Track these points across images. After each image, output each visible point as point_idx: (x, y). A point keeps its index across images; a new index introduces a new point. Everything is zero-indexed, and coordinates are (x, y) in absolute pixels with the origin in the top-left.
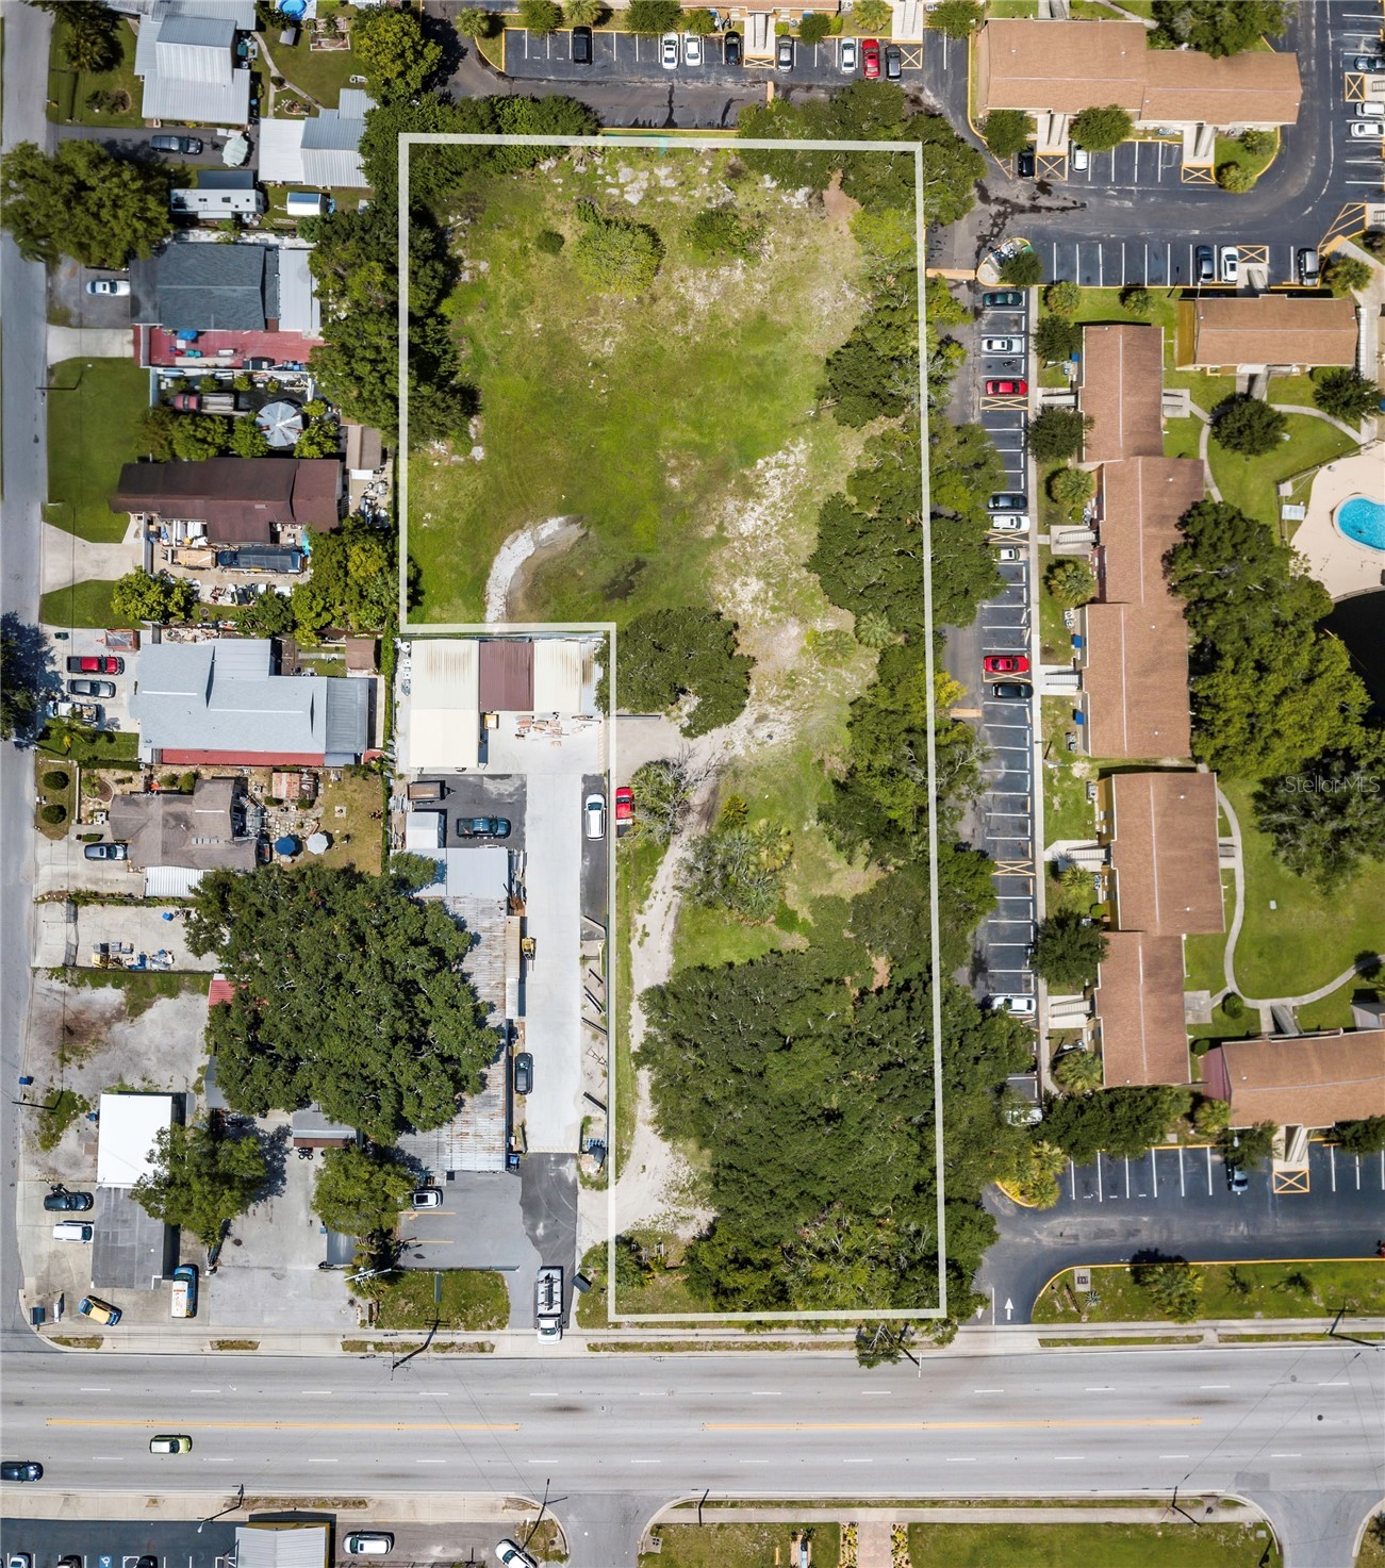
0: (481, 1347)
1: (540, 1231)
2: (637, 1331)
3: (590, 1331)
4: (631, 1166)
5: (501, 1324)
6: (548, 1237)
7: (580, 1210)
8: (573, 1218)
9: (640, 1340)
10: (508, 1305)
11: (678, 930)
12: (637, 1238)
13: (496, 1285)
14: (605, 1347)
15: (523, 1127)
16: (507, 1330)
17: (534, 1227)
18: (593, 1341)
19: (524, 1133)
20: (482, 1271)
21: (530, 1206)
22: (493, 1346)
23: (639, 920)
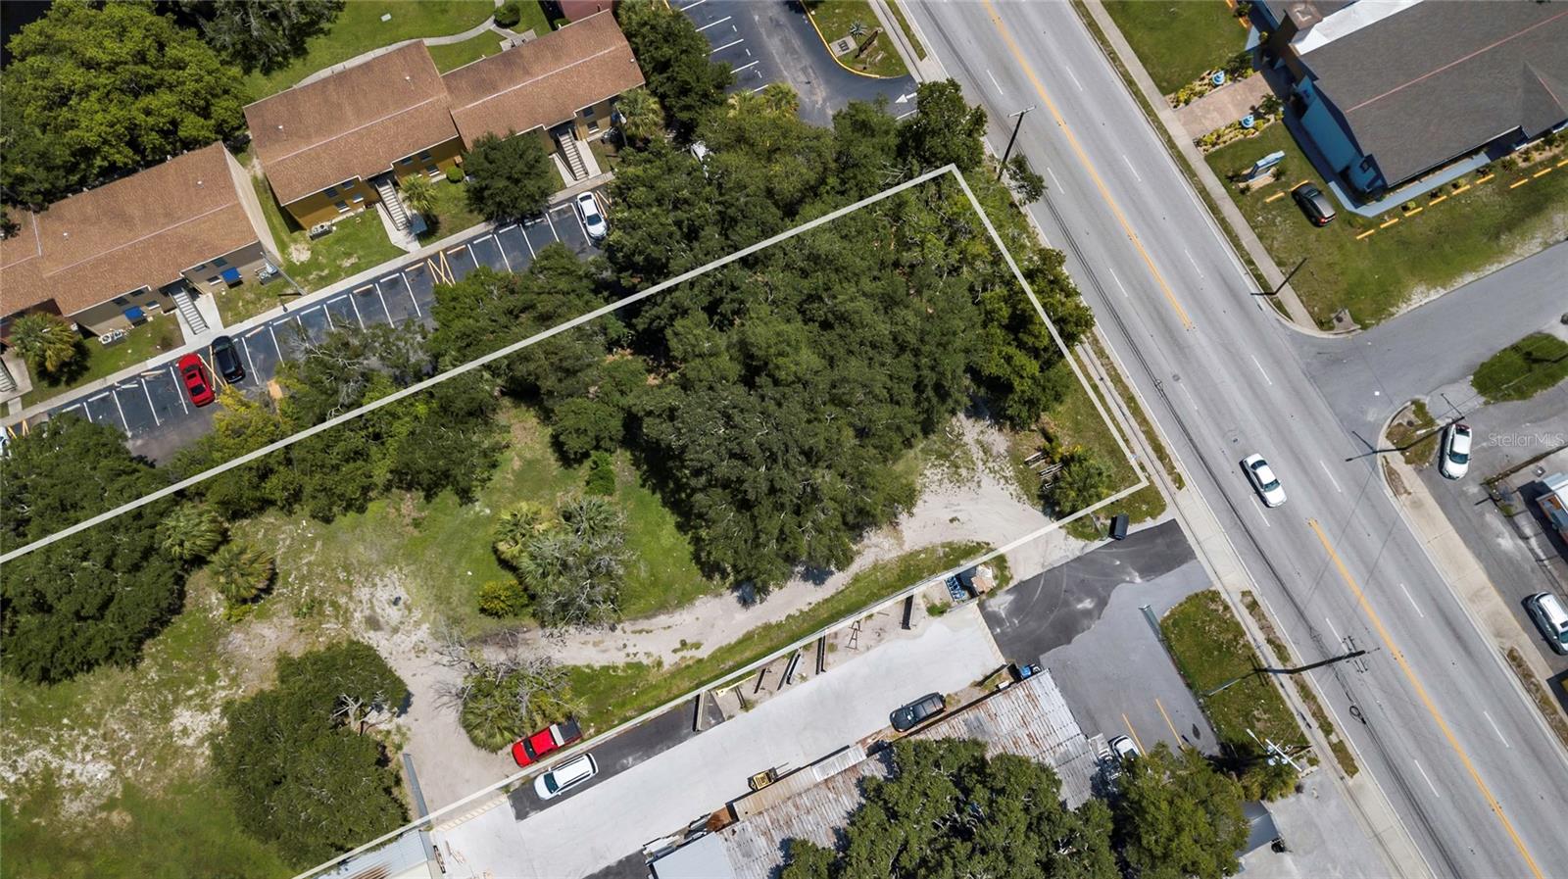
0: (1253, 606)
1: (1087, 604)
2: (1134, 442)
3: (1164, 494)
4: (960, 536)
5: (1214, 596)
6: (1090, 592)
7: (1039, 571)
8: (1051, 575)
9: (1142, 437)
10: (1189, 599)
11: (663, 608)
12: (1035, 490)
13: (1175, 624)
14: (1171, 470)
15: (980, 684)
16: (1217, 586)
17: (1087, 613)
18: (1173, 487)
19: (987, 678)
20: (1169, 649)
21: (1066, 630)
22: (1244, 594)
23: (670, 660)
